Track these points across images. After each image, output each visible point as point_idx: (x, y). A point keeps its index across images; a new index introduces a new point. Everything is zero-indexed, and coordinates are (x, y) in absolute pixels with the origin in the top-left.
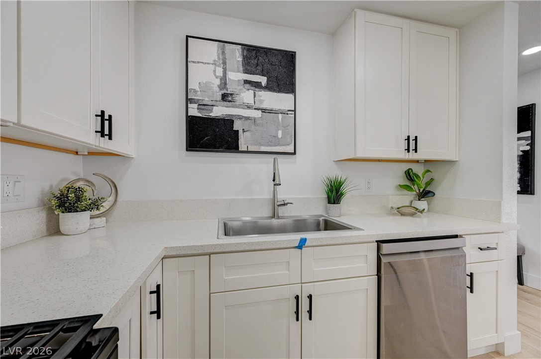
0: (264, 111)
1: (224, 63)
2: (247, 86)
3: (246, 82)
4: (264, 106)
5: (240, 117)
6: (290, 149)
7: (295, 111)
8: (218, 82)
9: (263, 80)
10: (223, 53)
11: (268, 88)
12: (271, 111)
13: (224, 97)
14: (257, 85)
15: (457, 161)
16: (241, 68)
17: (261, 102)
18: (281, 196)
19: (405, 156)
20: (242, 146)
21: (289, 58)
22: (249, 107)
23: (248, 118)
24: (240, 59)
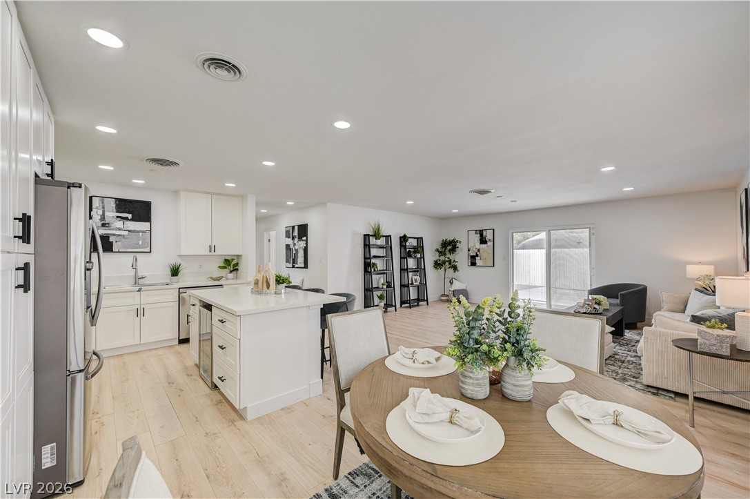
0: (129, 231)
1: (103, 208)
2: (119, 219)
3: (118, 217)
4: (129, 229)
5: (114, 235)
6: (148, 250)
7: (150, 231)
8: (99, 217)
9: (130, 216)
10: (103, 203)
11: (132, 220)
12: (134, 231)
13: (103, 225)
14: (126, 219)
15: (241, 255)
16: (115, 210)
17: (128, 226)
18: (140, 274)
19: (208, 253)
20: (115, 249)
21: (147, 205)
22: (120, 229)
23: (119, 235)
24: (114, 206)
